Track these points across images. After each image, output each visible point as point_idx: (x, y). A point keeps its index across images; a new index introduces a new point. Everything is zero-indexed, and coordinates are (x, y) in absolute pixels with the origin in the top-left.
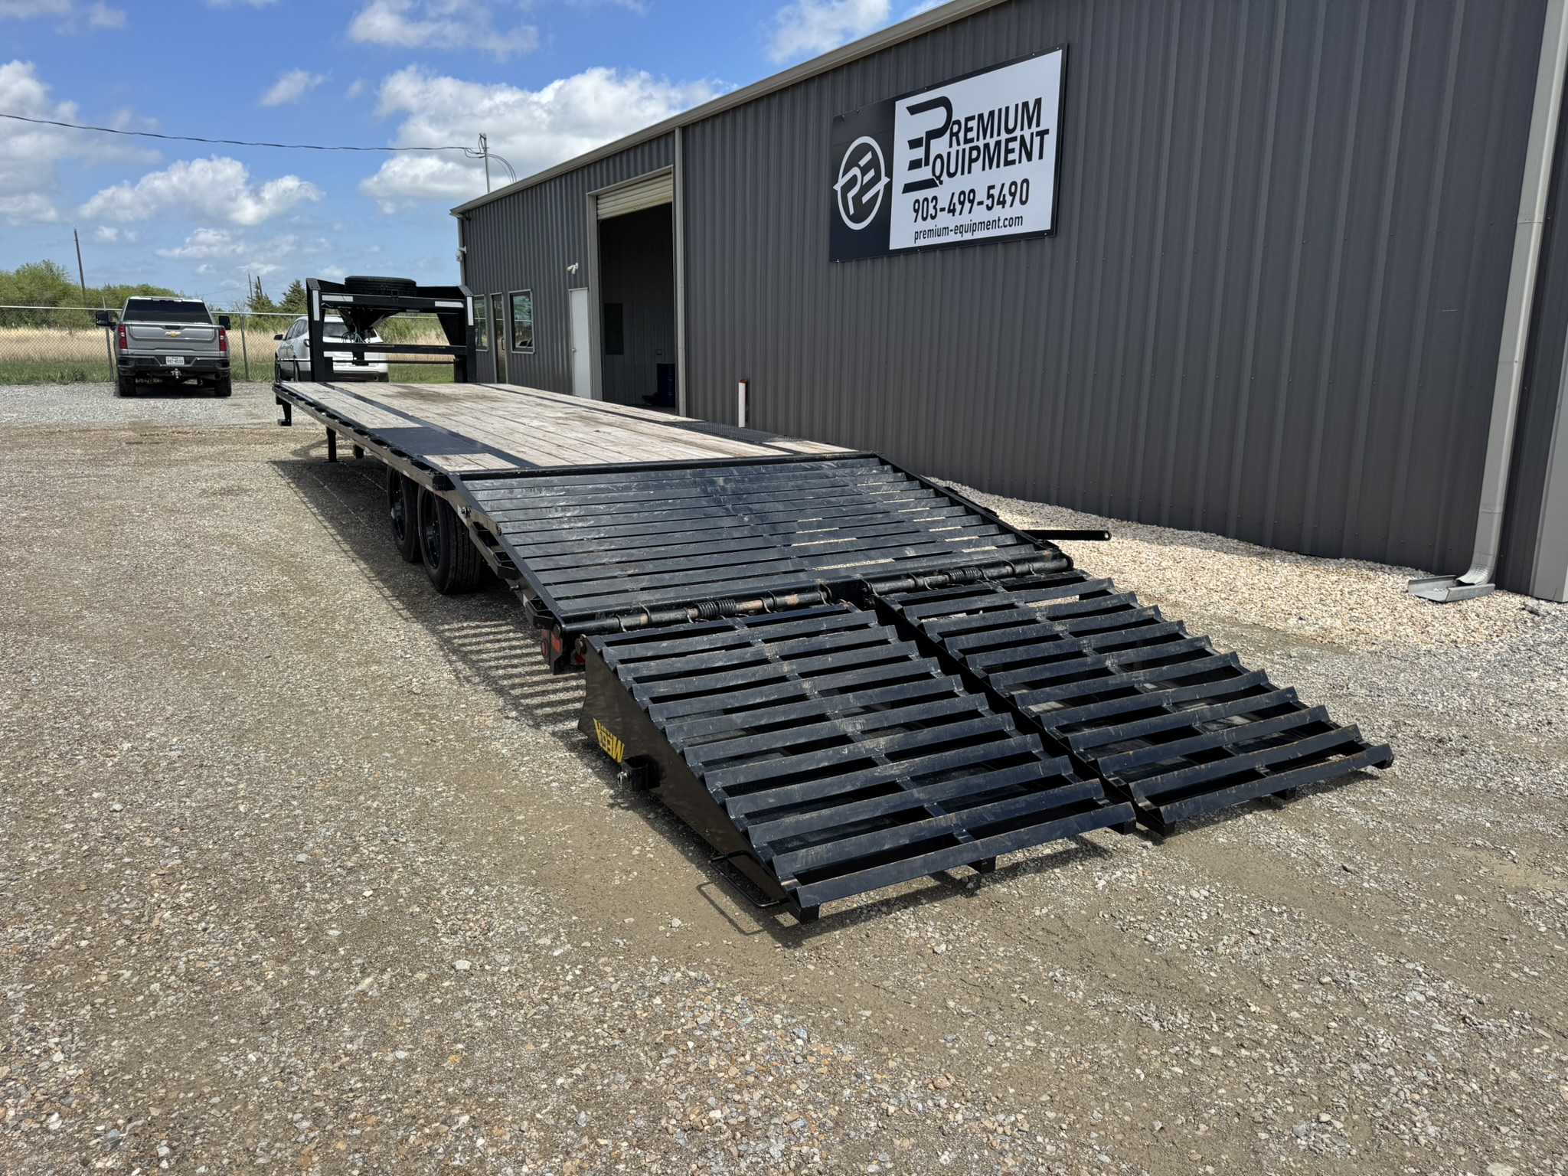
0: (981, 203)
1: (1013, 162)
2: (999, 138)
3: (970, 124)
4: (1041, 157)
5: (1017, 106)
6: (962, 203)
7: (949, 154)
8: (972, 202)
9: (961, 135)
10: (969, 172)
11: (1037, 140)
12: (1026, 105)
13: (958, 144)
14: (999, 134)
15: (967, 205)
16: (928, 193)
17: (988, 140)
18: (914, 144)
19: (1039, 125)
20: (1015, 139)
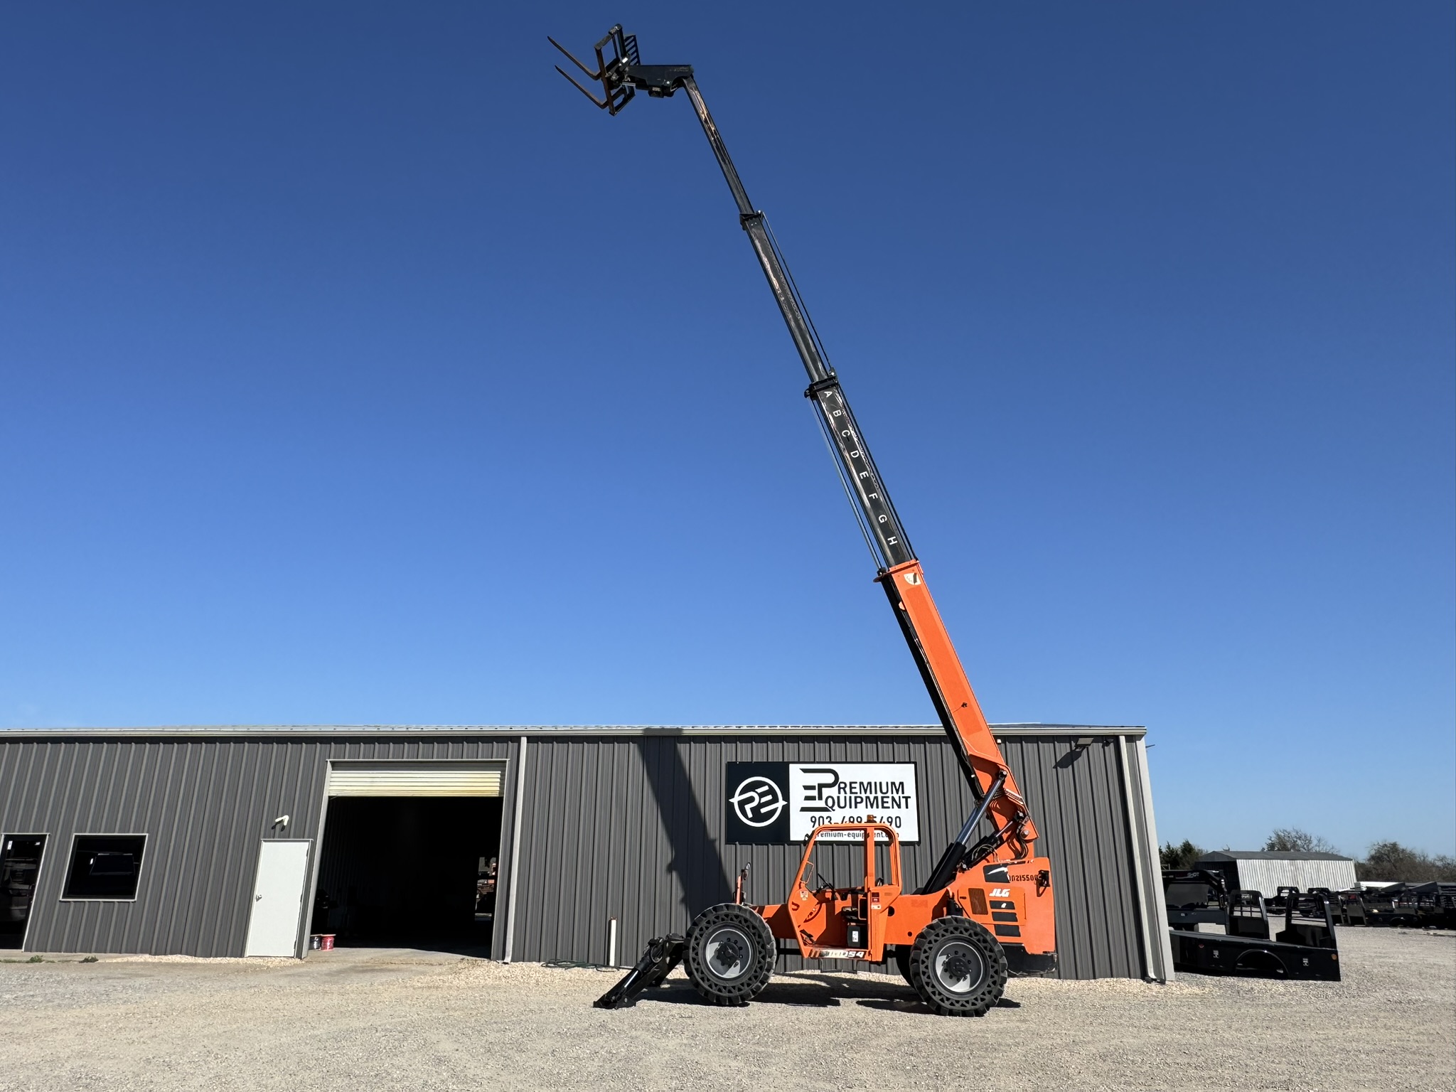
1: (889, 808)
2: (876, 795)
3: (853, 785)
4: (907, 807)
5: (887, 783)
7: (838, 797)
9: (848, 789)
10: (856, 807)
11: (903, 801)
12: (893, 784)
13: (845, 793)
14: (876, 793)
16: (825, 814)
17: (868, 794)
18: (806, 788)
19: (903, 793)
20: (888, 797)
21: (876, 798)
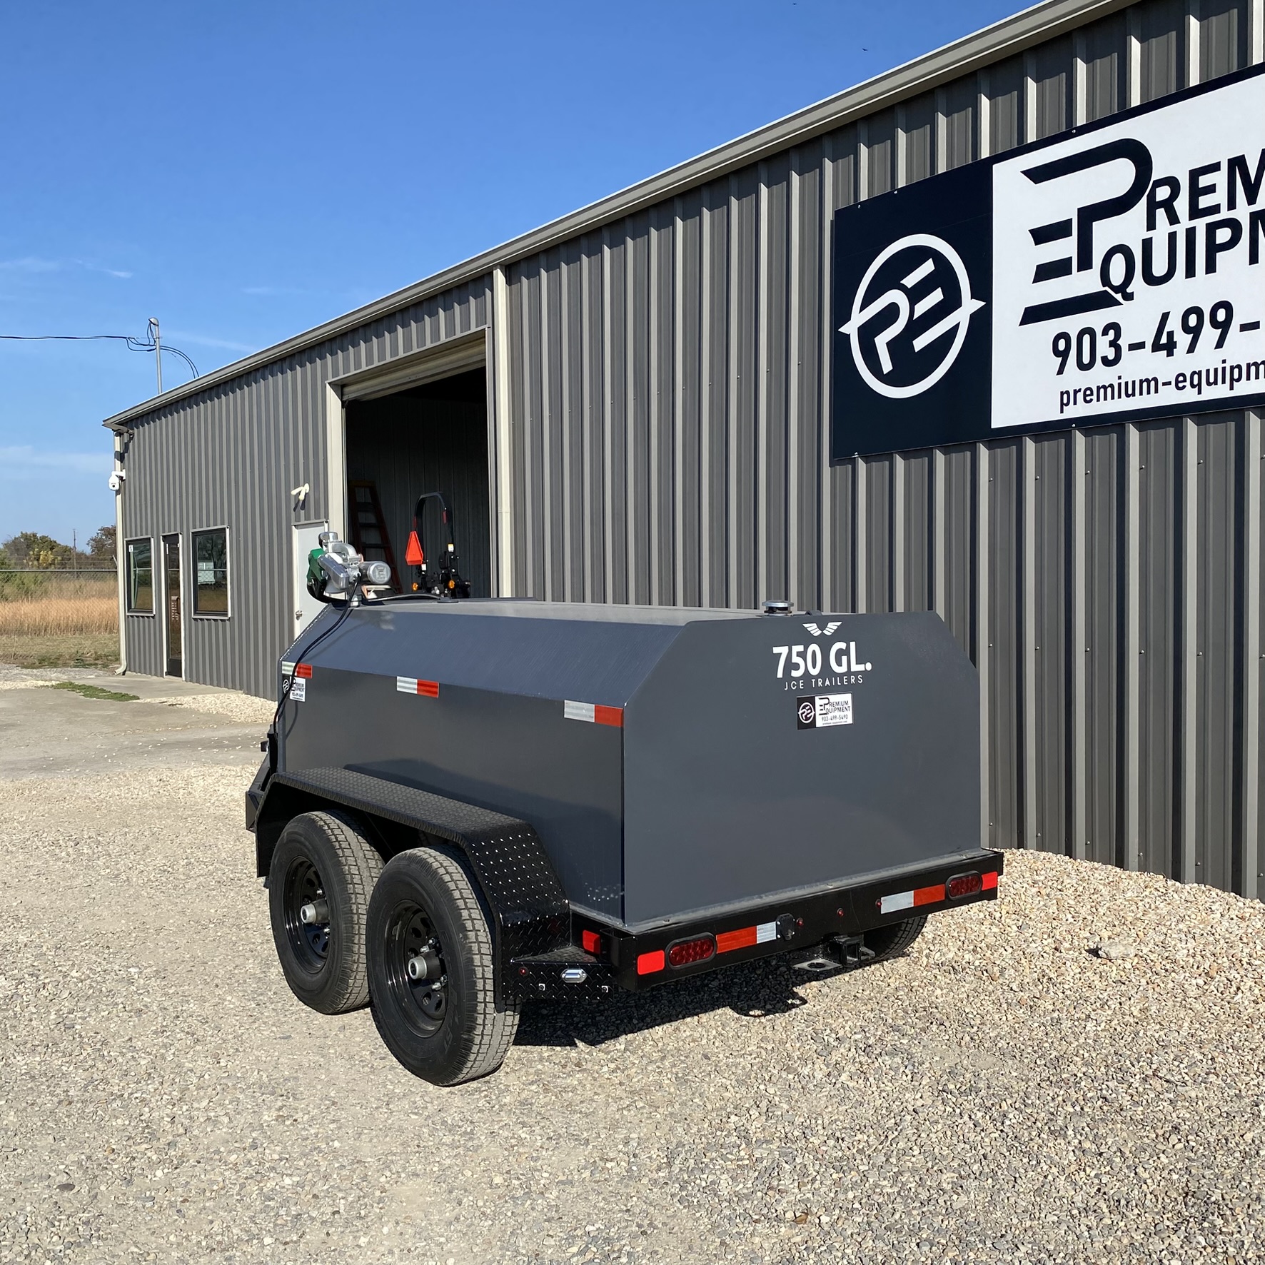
6: (1194, 330)
7: (1147, 244)
8: (1224, 327)
9: (1182, 205)
10: (1210, 269)
13: (1173, 219)
15: (1209, 334)
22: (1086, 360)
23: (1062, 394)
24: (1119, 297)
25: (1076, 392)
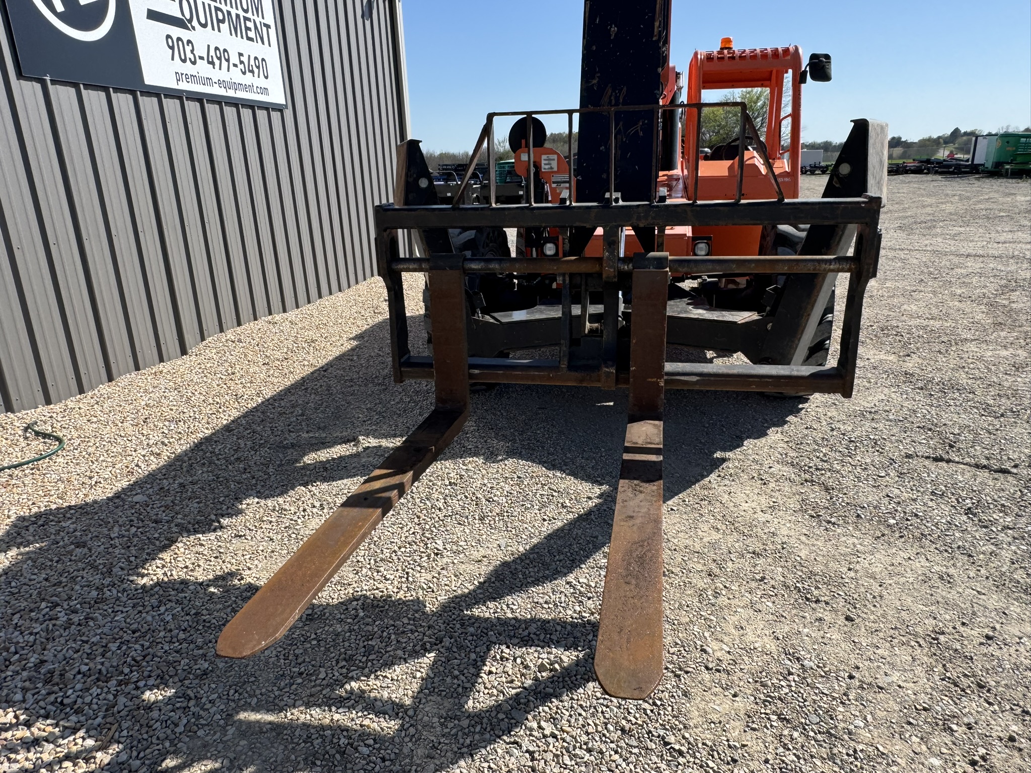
0: (235, 65)
1: (252, 40)
2: (238, 12)
4: (269, 45)
6: (219, 59)
8: (228, 60)
10: (219, 31)
11: (264, 29)
14: (237, 8)
15: (225, 64)
16: (182, 33)
19: (263, 18)
20: (249, 20)
21: (238, 16)
22: (183, 58)
23: (176, 73)
24: (189, 25)
25: (182, 74)
